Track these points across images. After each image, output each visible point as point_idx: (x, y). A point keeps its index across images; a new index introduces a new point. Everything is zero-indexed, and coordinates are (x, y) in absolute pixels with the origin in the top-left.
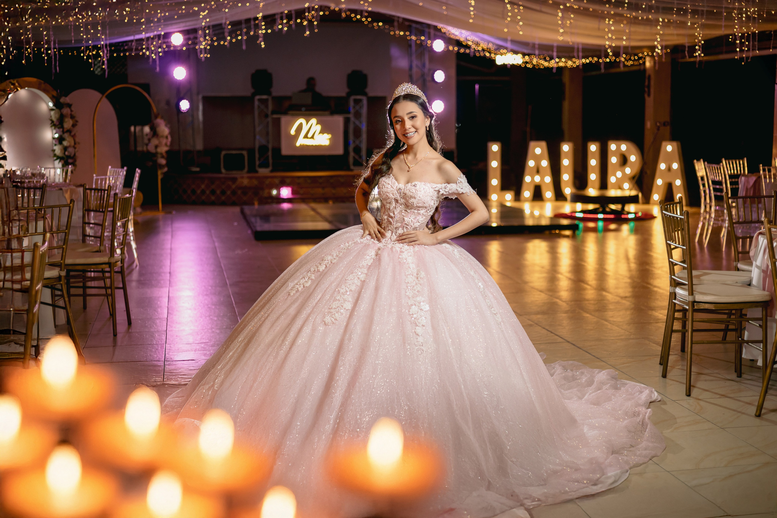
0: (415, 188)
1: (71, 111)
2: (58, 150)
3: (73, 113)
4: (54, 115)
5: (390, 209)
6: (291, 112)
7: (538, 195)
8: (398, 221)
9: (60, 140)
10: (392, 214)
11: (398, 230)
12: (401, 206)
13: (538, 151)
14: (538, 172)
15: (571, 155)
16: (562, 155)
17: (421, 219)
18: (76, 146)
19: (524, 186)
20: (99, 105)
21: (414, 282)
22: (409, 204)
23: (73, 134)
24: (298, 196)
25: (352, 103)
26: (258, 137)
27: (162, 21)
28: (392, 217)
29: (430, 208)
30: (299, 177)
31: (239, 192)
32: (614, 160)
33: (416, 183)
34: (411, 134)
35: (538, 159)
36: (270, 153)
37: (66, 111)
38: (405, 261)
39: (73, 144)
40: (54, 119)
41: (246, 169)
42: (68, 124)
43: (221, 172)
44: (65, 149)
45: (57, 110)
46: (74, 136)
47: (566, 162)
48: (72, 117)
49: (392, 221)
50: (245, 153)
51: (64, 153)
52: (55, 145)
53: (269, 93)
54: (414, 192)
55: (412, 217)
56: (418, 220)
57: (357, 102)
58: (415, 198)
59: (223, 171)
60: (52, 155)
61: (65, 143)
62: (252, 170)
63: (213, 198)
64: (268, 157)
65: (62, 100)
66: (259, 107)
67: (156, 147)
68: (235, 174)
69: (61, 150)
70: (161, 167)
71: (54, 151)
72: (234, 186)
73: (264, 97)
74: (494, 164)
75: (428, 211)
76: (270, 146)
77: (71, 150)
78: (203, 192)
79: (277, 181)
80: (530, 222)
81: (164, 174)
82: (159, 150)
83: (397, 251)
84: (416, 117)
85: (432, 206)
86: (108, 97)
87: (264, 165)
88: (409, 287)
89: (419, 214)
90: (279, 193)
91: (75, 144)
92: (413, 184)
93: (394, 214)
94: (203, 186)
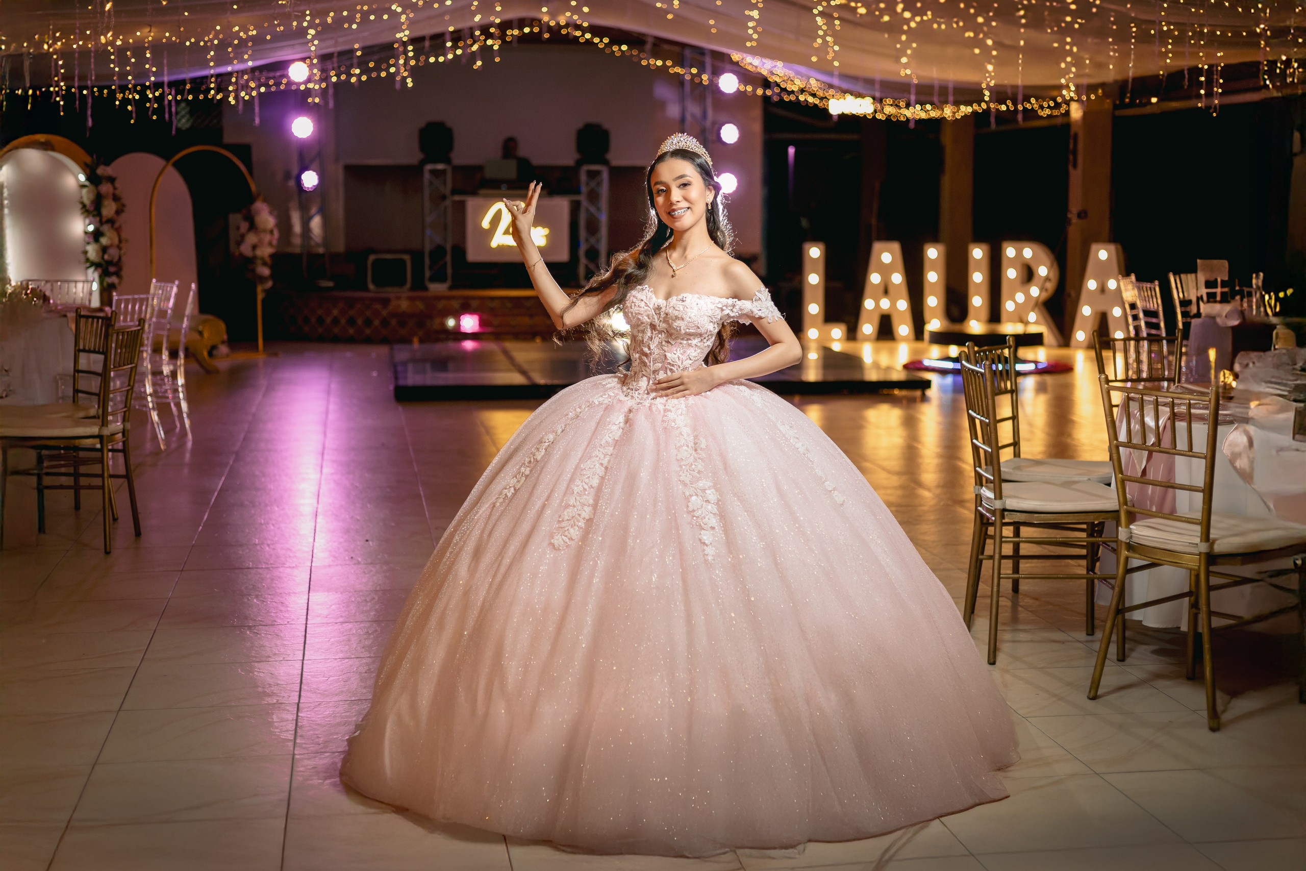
0: (683, 303)
1: (115, 188)
2: (92, 251)
3: (117, 192)
4: (87, 196)
5: (643, 341)
6: (482, 192)
7: (885, 330)
8: (656, 359)
9: (96, 235)
10: (646, 350)
11: (658, 374)
12: (660, 336)
13: (886, 258)
14: (886, 292)
15: (941, 265)
16: (927, 265)
17: (694, 354)
18: (121, 245)
19: (864, 316)
20: (161, 179)
21: (692, 457)
22: (673, 331)
23: (117, 225)
24: (489, 330)
25: (583, 177)
26: (428, 232)
27: (250, 44)
28: (646, 355)
29: (707, 335)
30: (493, 299)
31: (394, 322)
32: (1011, 273)
33: (685, 295)
34: (679, 211)
35: (886, 271)
36: (448, 258)
37: (105, 188)
38: (674, 424)
39: (116, 241)
40: (87, 202)
41: (408, 285)
42: (109, 209)
43: (366, 289)
44: (104, 250)
45: (92, 187)
46: (118, 230)
47: (932, 276)
48: (116, 198)
49: (647, 361)
50: (407, 258)
51: (103, 258)
52: (88, 243)
53: (448, 161)
54: (682, 309)
55: (678, 352)
56: (689, 355)
57: (593, 175)
58: (683, 319)
59: (371, 286)
60: (82, 258)
61: (104, 241)
62: (419, 285)
63: (351, 331)
64: (445, 263)
65: (101, 171)
66: (431, 183)
67: (254, 247)
68: (390, 292)
69: (97, 253)
70: (262, 279)
71: (86, 252)
72: (384, 313)
73: (440, 167)
74: (814, 279)
75: (705, 340)
76: (449, 247)
77: (113, 253)
78: (336, 321)
79: (456, 304)
80: (872, 376)
81: (267, 292)
82: (259, 252)
83: (660, 411)
84: (690, 185)
85: (710, 331)
86: (176, 165)
87: (439, 277)
88: (684, 467)
89: (690, 345)
90: (458, 325)
91: (120, 241)
92: (680, 297)
93: (649, 349)
94: (335, 312)
